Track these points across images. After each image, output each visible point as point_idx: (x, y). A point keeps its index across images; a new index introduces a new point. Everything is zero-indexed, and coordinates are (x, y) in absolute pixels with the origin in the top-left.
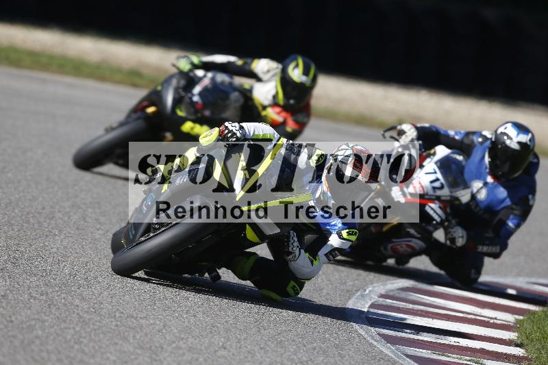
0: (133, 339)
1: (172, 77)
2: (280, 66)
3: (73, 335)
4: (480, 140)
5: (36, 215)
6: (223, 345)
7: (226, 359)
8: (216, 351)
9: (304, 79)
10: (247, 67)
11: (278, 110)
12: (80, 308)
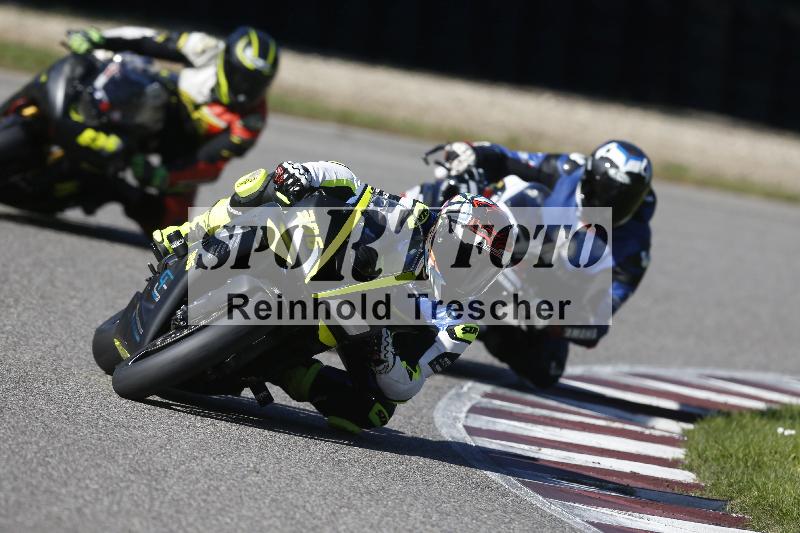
0: (124, 458)
1: (62, 61)
2: (222, 45)
3: (36, 453)
4: (566, 167)
6: (255, 467)
7: (260, 488)
8: (244, 477)
9: (260, 63)
10: (171, 46)
11: (218, 109)
12: (46, 414)
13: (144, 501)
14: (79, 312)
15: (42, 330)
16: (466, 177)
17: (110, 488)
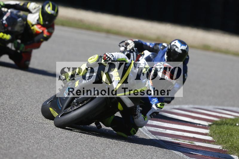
0: (41, 133)
4: (162, 47)
7: (82, 142)
8: (77, 138)
9: (53, 12)
10: (25, 6)
12: (18, 120)
13: (47, 146)
14: (28, 89)
15: (17, 94)
16: (132, 50)
17: (37, 142)
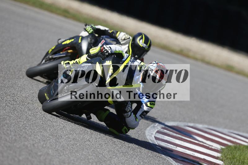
3: (23, 125)
5: (14, 68)
6: (89, 139)
8: (85, 142)
12: (27, 113)
13: (53, 145)
15: (30, 87)
17: (44, 139)
